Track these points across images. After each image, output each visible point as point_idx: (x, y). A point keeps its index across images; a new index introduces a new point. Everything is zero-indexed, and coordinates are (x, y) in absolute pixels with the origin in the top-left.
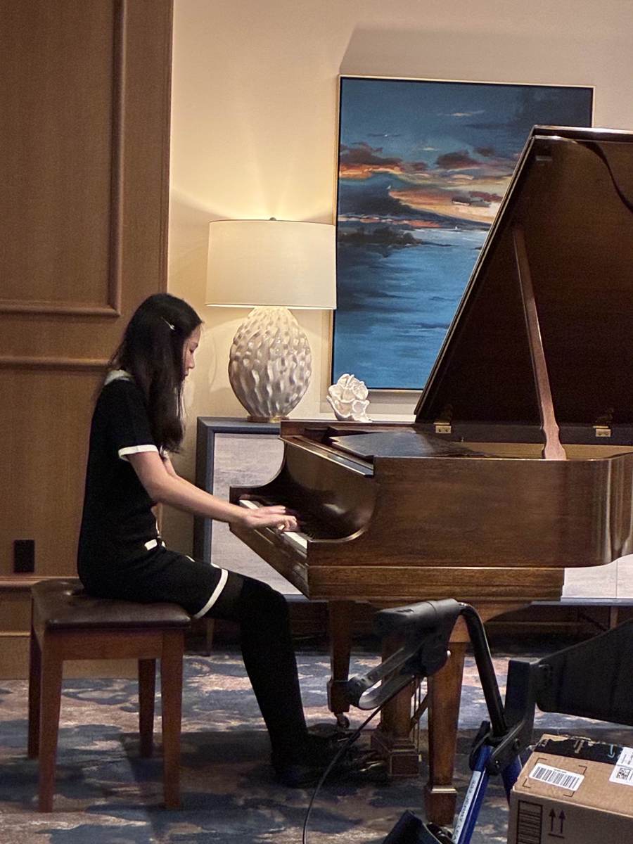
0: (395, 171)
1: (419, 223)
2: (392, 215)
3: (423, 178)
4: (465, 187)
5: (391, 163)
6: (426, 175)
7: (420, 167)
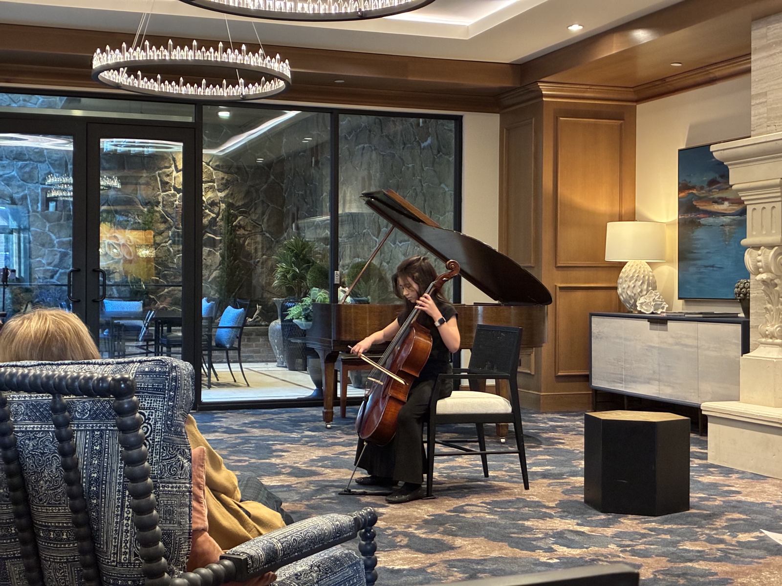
0: (695, 192)
1: (702, 216)
2: (695, 213)
3: (703, 193)
4: (716, 196)
5: (693, 188)
6: (704, 192)
7: (702, 188)
